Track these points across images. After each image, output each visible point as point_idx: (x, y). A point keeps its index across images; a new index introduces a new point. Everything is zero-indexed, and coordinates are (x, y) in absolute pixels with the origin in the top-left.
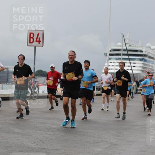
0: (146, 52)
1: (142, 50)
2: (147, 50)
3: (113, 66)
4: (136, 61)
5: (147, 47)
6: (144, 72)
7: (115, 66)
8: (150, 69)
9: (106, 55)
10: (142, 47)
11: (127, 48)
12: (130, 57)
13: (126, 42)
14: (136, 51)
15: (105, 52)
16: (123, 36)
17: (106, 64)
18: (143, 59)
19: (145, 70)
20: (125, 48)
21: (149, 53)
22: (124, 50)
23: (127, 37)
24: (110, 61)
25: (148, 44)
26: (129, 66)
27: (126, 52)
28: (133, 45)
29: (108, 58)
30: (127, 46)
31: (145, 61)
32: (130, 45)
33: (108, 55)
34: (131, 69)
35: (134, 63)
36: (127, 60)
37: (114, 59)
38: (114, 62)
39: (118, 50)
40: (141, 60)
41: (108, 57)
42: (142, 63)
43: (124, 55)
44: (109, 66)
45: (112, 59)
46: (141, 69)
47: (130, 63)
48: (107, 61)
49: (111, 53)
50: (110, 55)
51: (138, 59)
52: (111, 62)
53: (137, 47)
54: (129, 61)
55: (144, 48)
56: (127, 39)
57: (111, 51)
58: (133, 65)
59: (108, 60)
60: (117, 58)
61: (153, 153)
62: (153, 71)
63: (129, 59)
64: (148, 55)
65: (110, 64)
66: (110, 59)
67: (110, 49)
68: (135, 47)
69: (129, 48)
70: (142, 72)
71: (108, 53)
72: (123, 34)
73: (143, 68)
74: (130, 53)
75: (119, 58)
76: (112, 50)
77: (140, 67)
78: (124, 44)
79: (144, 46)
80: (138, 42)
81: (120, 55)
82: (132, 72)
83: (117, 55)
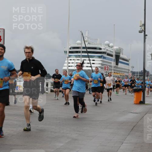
0: (104, 49)
1: (101, 48)
2: (106, 48)
3: (72, 63)
4: (95, 58)
5: (106, 45)
6: (103, 69)
7: (75, 64)
8: (108, 66)
9: (65, 52)
10: (101, 44)
11: (86, 45)
12: (89, 54)
13: (85, 40)
14: (95, 48)
15: (65, 49)
16: (82, 34)
17: (66, 61)
18: (102, 56)
19: (103, 67)
20: (84, 46)
21: (108, 50)
22: (84, 48)
23: (86, 35)
24: (69, 59)
25: (107, 42)
26: (88, 63)
27: (85, 50)
28: (92, 43)
29: (68, 56)
30: (86, 43)
31: (104, 58)
32: (89, 43)
33: (68, 52)
34: (90, 66)
35: (93, 60)
36: (87, 58)
37: (74, 56)
38: (73, 60)
39: (78, 48)
40: (100, 57)
41: (68, 54)
42: (101, 60)
43: (83, 52)
44: (69, 63)
45: (71, 57)
46: (100, 65)
47: (90, 60)
48: (67, 59)
49: (71, 50)
50: (70, 52)
51: (97, 56)
52: (71, 60)
53: (96, 44)
54: (88, 59)
55: (103, 45)
56: (87, 37)
57: (70, 49)
58: (92, 62)
59: (68, 57)
60: (77, 55)
61: (113, 147)
62: (112, 67)
63: (88, 57)
64: (107, 53)
65: (70, 61)
66: (70, 56)
67: (70, 47)
68: (94, 44)
69: (88, 46)
70: (101, 69)
71: (68, 50)
72: (82, 32)
73: (102, 65)
74: (89, 50)
75: (78, 55)
76: (71, 47)
77: (99, 64)
78: (84, 42)
79: (103, 43)
80: (97, 40)
81: (80, 52)
82: (91, 69)
83: (77, 52)
